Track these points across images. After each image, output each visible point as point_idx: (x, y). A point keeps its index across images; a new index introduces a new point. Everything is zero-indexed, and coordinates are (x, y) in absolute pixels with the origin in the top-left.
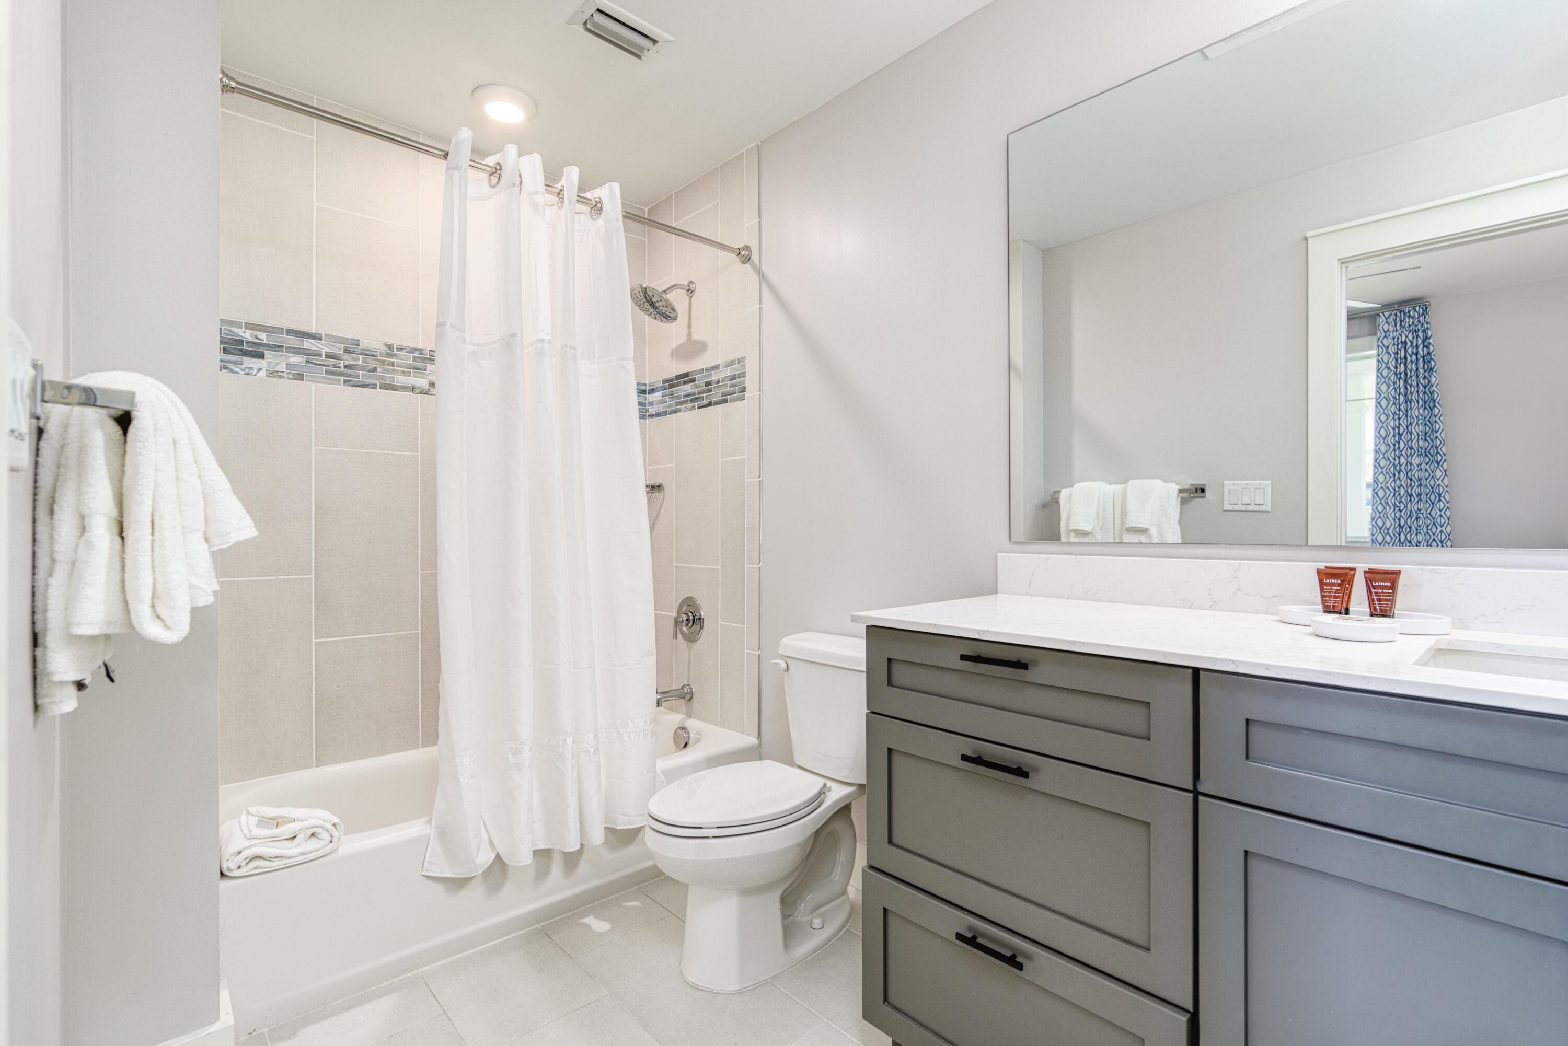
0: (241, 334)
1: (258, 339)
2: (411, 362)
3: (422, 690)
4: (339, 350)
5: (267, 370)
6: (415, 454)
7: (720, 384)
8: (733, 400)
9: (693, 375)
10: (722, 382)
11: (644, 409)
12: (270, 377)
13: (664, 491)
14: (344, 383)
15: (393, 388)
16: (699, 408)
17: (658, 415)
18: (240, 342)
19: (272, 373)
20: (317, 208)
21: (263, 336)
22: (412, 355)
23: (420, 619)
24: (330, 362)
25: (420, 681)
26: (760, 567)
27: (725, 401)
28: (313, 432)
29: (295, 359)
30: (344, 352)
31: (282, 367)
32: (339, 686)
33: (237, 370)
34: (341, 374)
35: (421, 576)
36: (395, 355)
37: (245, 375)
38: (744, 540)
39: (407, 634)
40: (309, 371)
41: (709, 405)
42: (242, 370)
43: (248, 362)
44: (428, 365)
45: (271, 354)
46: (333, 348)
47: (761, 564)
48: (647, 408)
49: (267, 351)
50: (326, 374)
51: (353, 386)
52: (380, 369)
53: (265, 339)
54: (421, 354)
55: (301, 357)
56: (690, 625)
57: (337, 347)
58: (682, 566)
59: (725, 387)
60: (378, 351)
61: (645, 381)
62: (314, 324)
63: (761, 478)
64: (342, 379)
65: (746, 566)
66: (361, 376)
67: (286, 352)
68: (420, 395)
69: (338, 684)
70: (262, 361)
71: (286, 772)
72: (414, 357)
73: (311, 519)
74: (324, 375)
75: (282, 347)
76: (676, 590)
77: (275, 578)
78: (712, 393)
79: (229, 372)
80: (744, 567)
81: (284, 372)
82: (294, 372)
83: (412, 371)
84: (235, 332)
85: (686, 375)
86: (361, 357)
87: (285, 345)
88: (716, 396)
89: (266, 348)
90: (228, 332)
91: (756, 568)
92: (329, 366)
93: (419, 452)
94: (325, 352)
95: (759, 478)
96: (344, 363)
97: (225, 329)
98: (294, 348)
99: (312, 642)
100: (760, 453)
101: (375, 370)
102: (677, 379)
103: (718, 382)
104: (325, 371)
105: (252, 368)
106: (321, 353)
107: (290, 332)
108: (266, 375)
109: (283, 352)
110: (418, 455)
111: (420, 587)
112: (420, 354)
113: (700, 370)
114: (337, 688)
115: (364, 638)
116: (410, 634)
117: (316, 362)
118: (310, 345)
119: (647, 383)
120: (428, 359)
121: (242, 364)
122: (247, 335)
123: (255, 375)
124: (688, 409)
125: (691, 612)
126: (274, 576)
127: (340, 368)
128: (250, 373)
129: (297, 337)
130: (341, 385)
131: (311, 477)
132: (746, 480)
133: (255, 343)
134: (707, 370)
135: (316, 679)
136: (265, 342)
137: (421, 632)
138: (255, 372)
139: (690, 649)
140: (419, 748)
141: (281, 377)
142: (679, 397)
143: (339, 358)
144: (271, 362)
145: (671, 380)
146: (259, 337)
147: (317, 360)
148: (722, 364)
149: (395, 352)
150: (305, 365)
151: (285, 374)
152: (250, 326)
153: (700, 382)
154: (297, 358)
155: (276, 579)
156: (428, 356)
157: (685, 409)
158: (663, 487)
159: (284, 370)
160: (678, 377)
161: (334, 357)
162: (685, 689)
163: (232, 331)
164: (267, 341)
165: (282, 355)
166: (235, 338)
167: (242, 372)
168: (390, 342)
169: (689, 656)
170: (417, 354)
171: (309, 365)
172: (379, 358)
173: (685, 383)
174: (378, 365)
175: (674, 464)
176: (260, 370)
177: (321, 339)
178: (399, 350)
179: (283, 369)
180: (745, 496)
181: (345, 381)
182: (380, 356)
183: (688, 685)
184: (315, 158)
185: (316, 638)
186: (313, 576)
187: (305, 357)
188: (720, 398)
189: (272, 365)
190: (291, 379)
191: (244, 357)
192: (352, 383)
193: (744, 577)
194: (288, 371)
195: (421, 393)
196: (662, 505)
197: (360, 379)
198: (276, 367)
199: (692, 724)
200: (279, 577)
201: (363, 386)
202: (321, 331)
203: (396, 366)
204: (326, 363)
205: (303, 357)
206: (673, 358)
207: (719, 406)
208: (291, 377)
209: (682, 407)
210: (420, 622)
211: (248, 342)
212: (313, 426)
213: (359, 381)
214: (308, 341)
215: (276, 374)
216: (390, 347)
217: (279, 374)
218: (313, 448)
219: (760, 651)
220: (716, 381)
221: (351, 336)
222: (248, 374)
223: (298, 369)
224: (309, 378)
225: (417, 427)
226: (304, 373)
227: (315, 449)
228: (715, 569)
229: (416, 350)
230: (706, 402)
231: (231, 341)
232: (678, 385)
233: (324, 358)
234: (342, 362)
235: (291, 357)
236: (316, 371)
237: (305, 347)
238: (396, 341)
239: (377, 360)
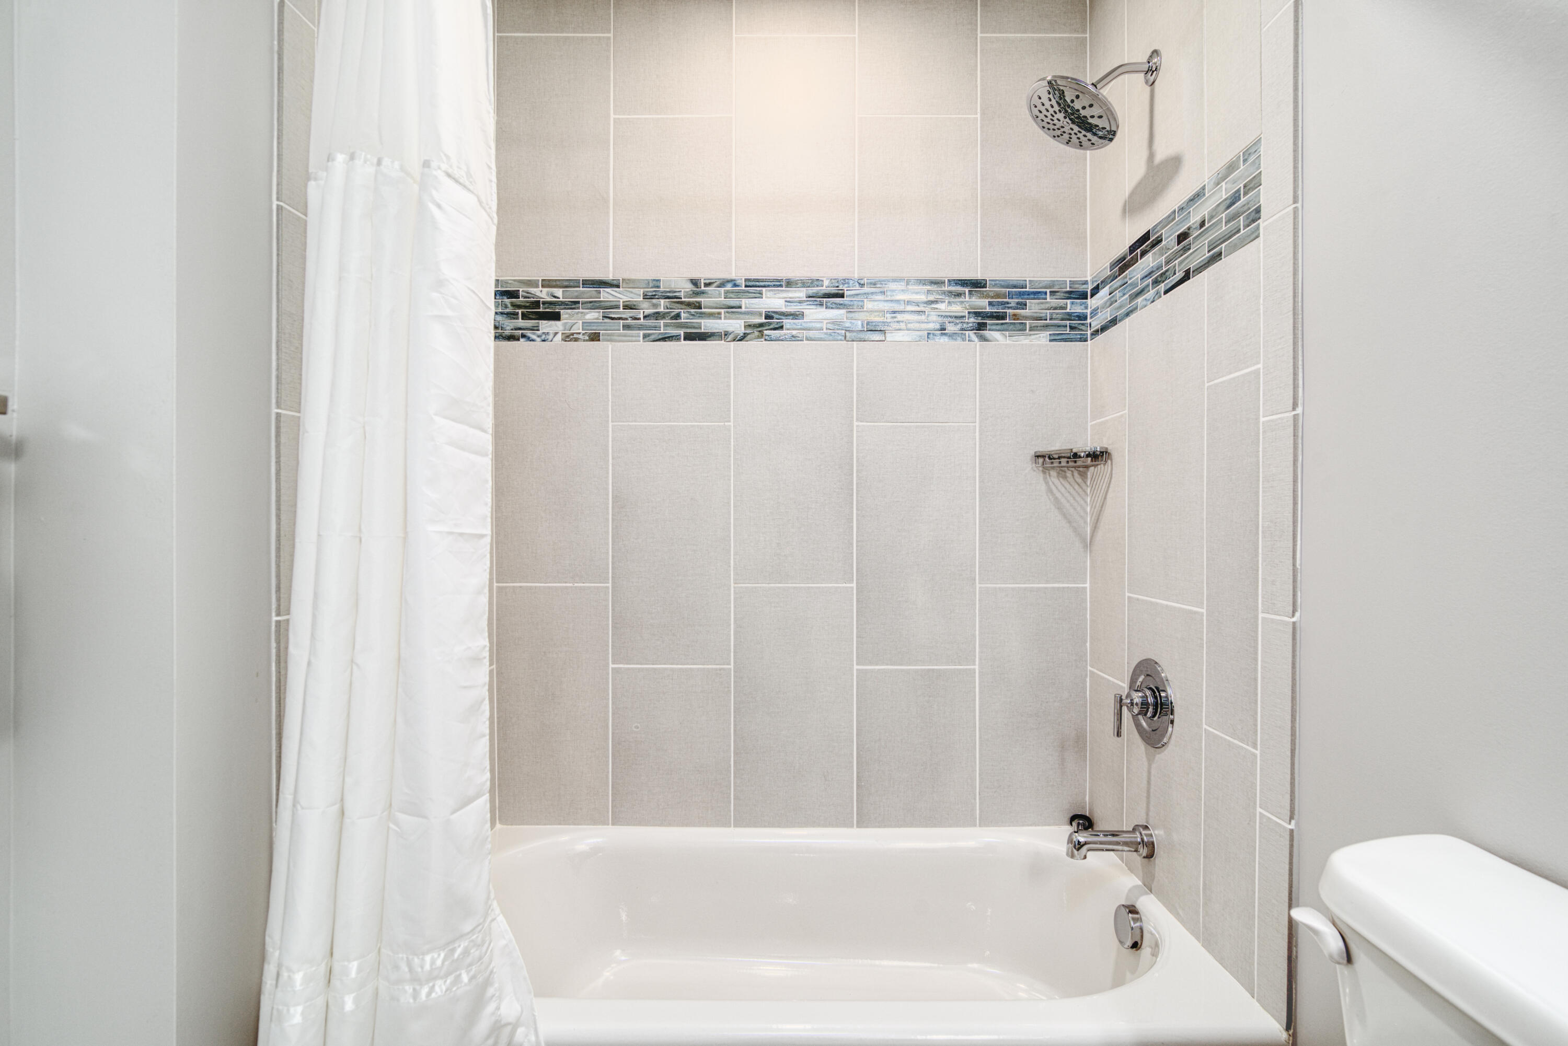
0: (538, 294)
1: (555, 297)
2: (723, 299)
3: (735, 748)
4: (636, 296)
5: (562, 333)
6: (726, 424)
7: (1207, 225)
8: (1234, 248)
9: (1156, 233)
10: (1211, 217)
11: (1083, 324)
12: (566, 341)
13: (1111, 460)
14: (643, 338)
15: (703, 337)
16: (1166, 292)
17: (1104, 329)
18: (536, 304)
19: (568, 337)
20: (615, 122)
21: (559, 292)
22: (723, 289)
23: (732, 650)
24: (629, 313)
25: (732, 734)
26: (1294, 623)
27: (1217, 257)
28: (610, 403)
29: (593, 315)
30: (643, 299)
31: (578, 328)
32: (637, 727)
33: (534, 337)
34: (640, 328)
35: (734, 591)
36: (703, 293)
37: (542, 342)
38: (1257, 556)
39: (716, 669)
40: (605, 328)
41: (1187, 277)
42: (539, 336)
43: (546, 326)
44: (743, 300)
45: (567, 313)
46: (632, 295)
47: (1297, 614)
48: (1089, 321)
49: (563, 311)
50: (623, 330)
51: (654, 341)
52: (685, 315)
53: (561, 297)
54: (735, 285)
55: (597, 312)
56: (1149, 714)
57: (635, 294)
58: (1138, 599)
59: (1219, 227)
60: (683, 290)
61: (1086, 277)
62: (611, 269)
63: (1299, 410)
64: (642, 333)
65: (1261, 615)
66: (662, 327)
67: (582, 309)
68: (732, 343)
69: (636, 724)
70: (557, 323)
71: (581, 824)
72: (726, 292)
73: (608, 513)
74: (622, 331)
75: (578, 302)
76: (1129, 642)
77: (571, 585)
78: (1191, 251)
79: (526, 341)
80: (1256, 617)
81: (580, 333)
82: (591, 331)
83: (722, 311)
84: (533, 292)
85: (1146, 237)
86: (662, 301)
87: (580, 300)
88: (1199, 252)
89: (563, 307)
90: (525, 294)
91: (1285, 623)
92: (626, 319)
93: (732, 421)
94: (623, 302)
95: (1294, 409)
96: (644, 312)
97: (523, 291)
98: (591, 302)
99: (609, 667)
100: (1295, 343)
101: (678, 316)
102: (1131, 254)
103: (1202, 224)
104: (623, 326)
105: (548, 333)
106: (618, 303)
107: (587, 283)
108: (562, 339)
109: (578, 308)
110: (730, 426)
111: (732, 606)
112: (732, 287)
113: (1169, 216)
114: (635, 729)
115: (665, 669)
116: (720, 669)
117: (613, 316)
118: (606, 295)
119: (1089, 278)
120: (745, 292)
121: (538, 330)
122: (543, 294)
123: (551, 341)
124: (1149, 300)
125: (1150, 689)
126: (570, 583)
127: (639, 319)
128: (546, 339)
129: (594, 288)
130: (640, 341)
131: (608, 460)
132: (1262, 419)
133: (551, 303)
134: (1181, 209)
135: (613, 714)
136: (561, 299)
137: (734, 667)
138: (550, 337)
139: (1150, 761)
140: (730, 826)
141: (576, 340)
142: (1134, 285)
143: (638, 308)
144: (566, 323)
145: (1124, 258)
146: (556, 295)
147: (614, 313)
148: (1208, 183)
149: (703, 288)
150: (602, 321)
151: (580, 336)
152: (547, 284)
153: (1170, 240)
154: (593, 314)
155: (571, 587)
156: (743, 288)
157: (1145, 303)
158: (1109, 454)
159: (580, 331)
160: (1133, 248)
161: (633, 307)
162: (1138, 835)
163: (529, 291)
164: (563, 298)
165: (579, 312)
166: (532, 299)
167: (538, 339)
168: (695, 276)
169: (1149, 773)
170: (729, 287)
171: (607, 320)
172: (683, 300)
173: (1144, 253)
174: (681, 309)
175: (1126, 411)
176: (556, 334)
177: (618, 286)
178: (707, 285)
179: (579, 329)
180: (1258, 457)
181: (645, 336)
182: (684, 298)
183: (1146, 828)
184: (612, 61)
185: (613, 663)
186: (610, 585)
187: (602, 311)
188: (1207, 255)
189: (568, 327)
190: (587, 341)
191: (540, 321)
192: (652, 337)
193: (1256, 641)
194: (584, 332)
195: (734, 340)
196: (1109, 487)
197: (662, 331)
198: (573, 328)
199: (1149, 905)
200: (576, 585)
201: (664, 339)
202: (620, 276)
203: (704, 308)
204: (623, 316)
205: (600, 312)
206: (1125, 216)
207: (1205, 273)
208: (587, 338)
209: (1140, 300)
210: (732, 654)
211: (544, 303)
212: (610, 397)
213: (660, 334)
214: (604, 291)
215: (571, 337)
216: (695, 282)
217: (575, 336)
218: (610, 424)
219: (1293, 822)
220: (1198, 225)
221: (651, 276)
222: (544, 341)
223: (594, 328)
224: (606, 337)
225: (729, 386)
226: (601, 332)
227: (612, 425)
228: (1196, 613)
229: (729, 281)
230: (1179, 275)
231: (528, 304)
232: (1134, 261)
233: (621, 310)
234: (642, 311)
235: (587, 313)
236: (613, 328)
237: (602, 299)
238: (703, 274)
239: (682, 303)
